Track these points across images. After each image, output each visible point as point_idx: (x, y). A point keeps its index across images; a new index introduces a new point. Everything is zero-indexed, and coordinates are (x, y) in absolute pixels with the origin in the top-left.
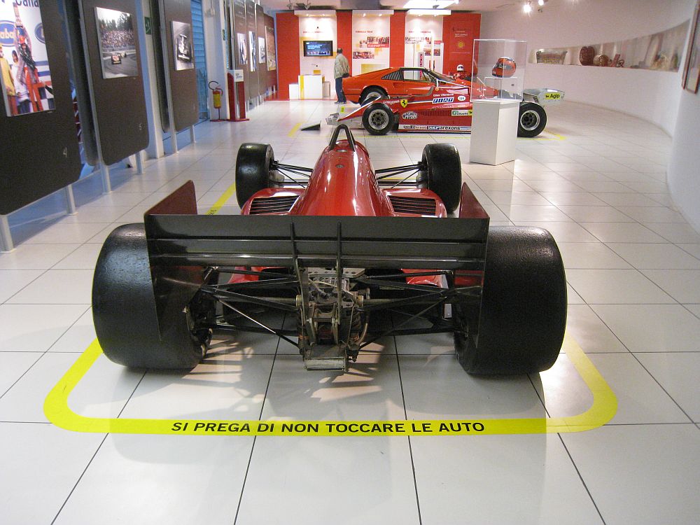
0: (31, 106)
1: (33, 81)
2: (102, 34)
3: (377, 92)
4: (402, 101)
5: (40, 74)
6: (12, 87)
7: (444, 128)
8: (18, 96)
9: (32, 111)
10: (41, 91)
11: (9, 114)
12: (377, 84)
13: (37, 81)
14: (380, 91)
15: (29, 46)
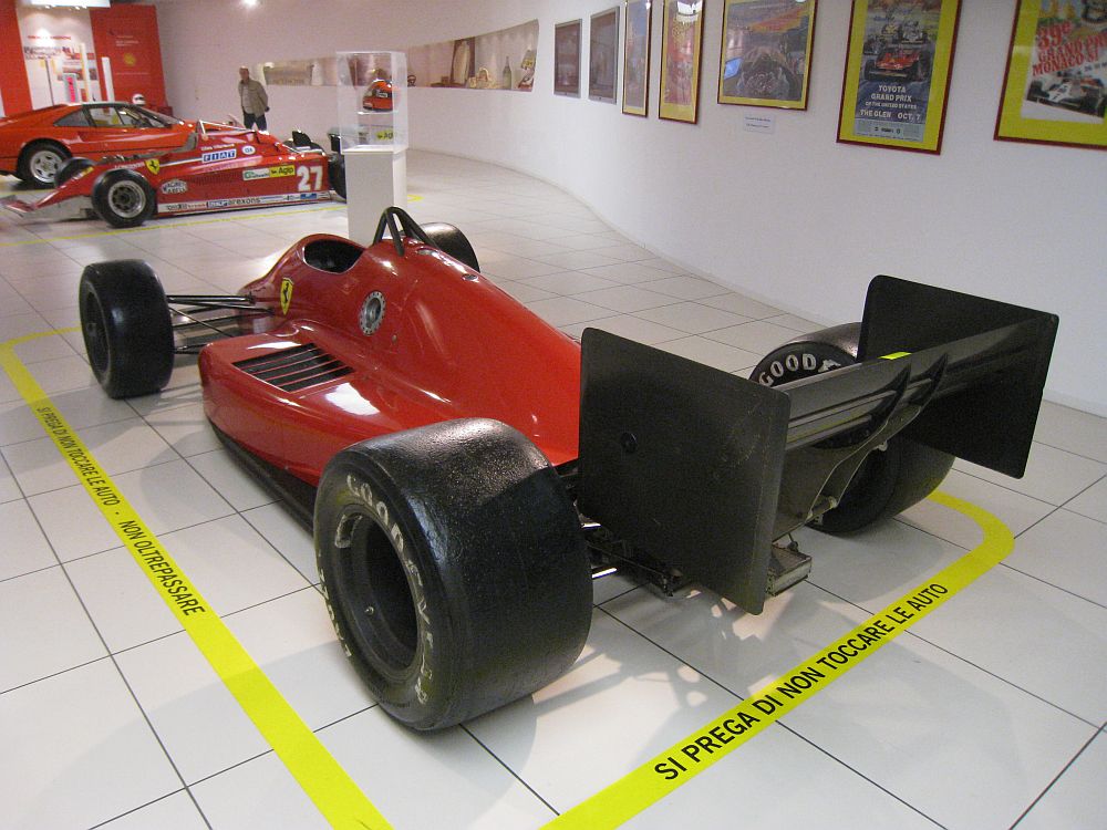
3: (49, 150)
4: (149, 163)
7: (235, 202)
12: (48, 136)
14: (50, 146)
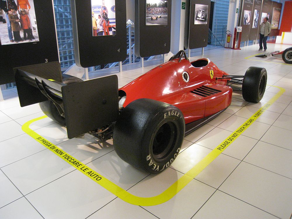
0: (104, 33)
1: (107, 25)
2: (148, 9)
5: (110, 23)
6: (96, 27)
8: (98, 30)
9: (104, 35)
10: (110, 29)
11: (93, 36)
13: (108, 25)
15: (107, 13)
